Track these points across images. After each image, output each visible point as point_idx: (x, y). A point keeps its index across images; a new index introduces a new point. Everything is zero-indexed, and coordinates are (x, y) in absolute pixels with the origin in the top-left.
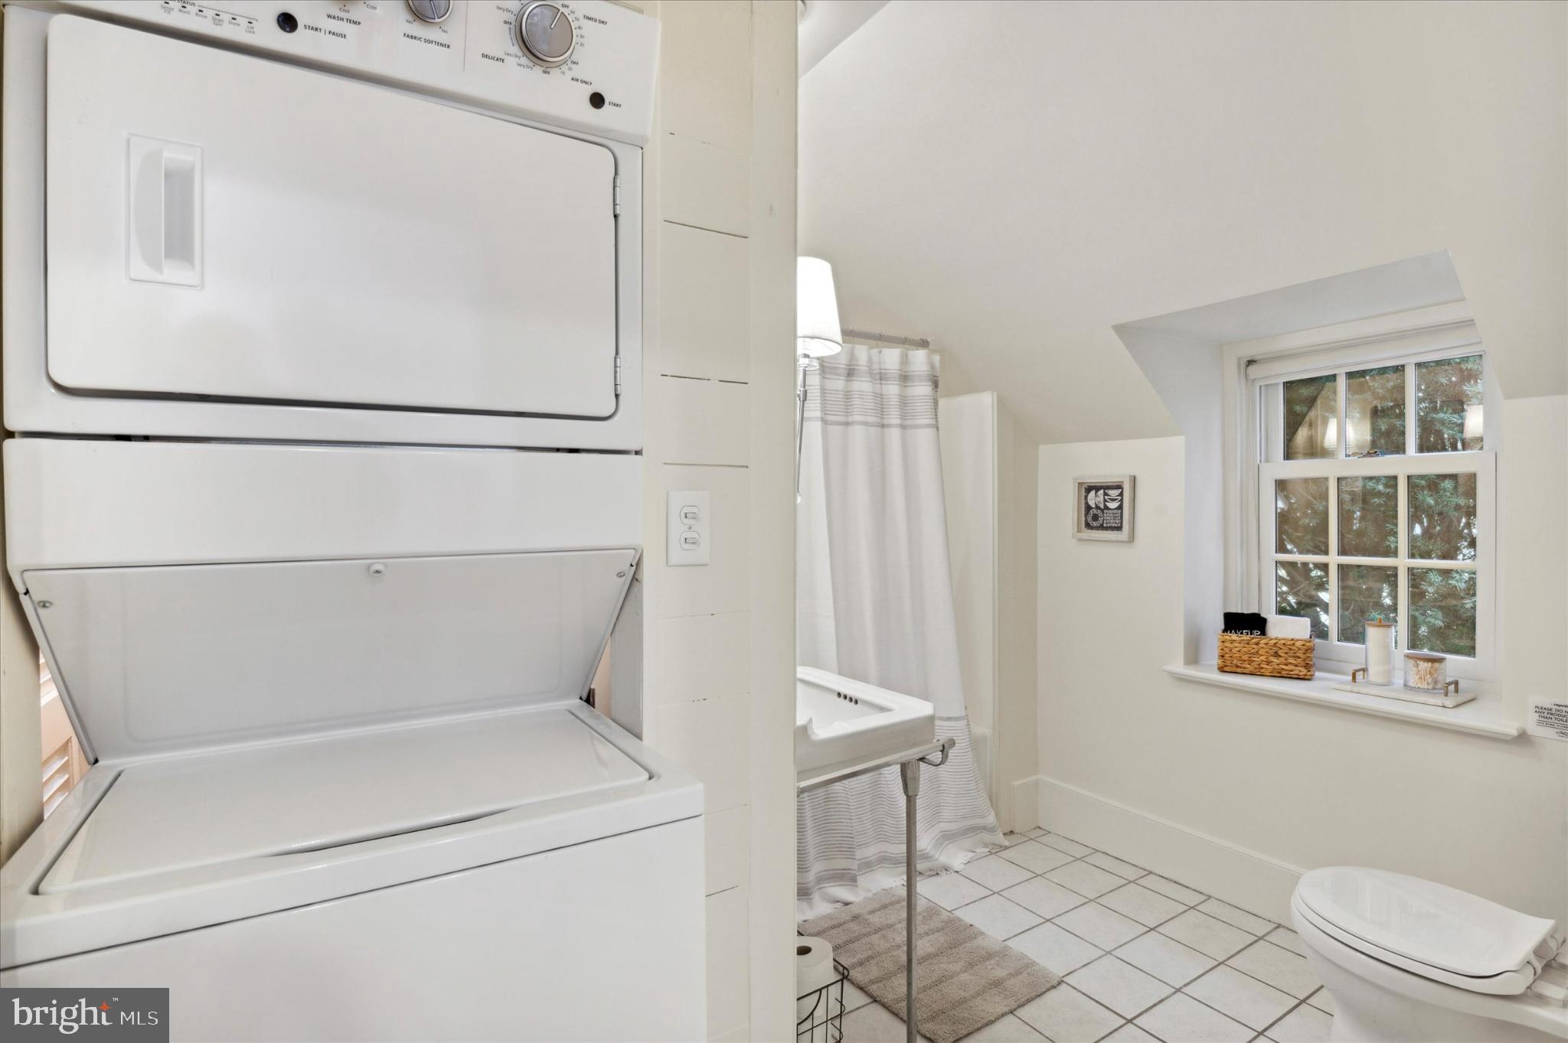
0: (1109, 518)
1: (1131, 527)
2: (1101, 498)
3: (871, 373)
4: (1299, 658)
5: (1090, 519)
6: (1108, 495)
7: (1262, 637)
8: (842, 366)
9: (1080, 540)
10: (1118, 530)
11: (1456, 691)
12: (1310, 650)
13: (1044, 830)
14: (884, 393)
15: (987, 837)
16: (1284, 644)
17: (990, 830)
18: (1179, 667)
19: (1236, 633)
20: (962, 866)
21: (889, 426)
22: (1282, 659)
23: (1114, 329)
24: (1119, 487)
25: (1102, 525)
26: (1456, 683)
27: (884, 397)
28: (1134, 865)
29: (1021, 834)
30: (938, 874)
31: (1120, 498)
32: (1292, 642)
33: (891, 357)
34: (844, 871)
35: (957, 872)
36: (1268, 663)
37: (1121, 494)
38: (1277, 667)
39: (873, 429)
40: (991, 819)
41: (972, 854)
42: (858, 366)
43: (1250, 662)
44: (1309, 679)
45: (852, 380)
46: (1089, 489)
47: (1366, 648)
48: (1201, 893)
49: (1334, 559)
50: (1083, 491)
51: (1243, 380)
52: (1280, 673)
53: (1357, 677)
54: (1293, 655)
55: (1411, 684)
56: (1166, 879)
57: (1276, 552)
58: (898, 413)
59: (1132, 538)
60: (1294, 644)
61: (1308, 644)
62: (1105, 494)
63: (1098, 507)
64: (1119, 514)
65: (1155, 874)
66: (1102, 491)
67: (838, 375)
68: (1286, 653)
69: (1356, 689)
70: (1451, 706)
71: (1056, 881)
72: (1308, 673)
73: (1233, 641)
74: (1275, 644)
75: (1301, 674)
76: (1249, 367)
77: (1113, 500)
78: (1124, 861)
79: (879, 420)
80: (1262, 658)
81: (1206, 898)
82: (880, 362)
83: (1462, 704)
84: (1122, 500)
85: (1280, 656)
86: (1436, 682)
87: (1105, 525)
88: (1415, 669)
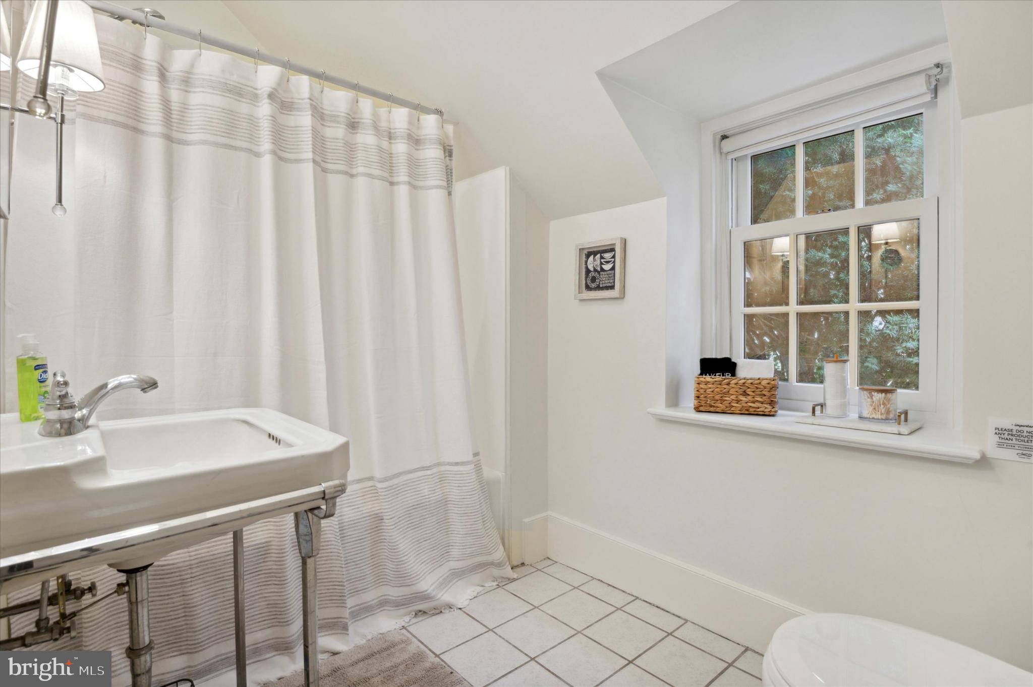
0: (604, 279)
1: (623, 286)
2: (598, 262)
3: (376, 128)
4: (765, 395)
5: (589, 282)
6: (604, 258)
7: (732, 377)
8: (343, 114)
9: (581, 300)
10: (611, 289)
11: (906, 420)
12: (774, 388)
13: (553, 561)
14: (393, 152)
15: (496, 572)
16: (752, 383)
17: (499, 565)
18: (661, 409)
19: (710, 375)
20: (467, 603)
21: (398, 183)
22: (749, 398)
23: (597, 75)
24: (613, 250)
25: (599, 285)
26: (906, 413)
27: (393, 156)
28: (624, 591)
29: (531, 565)
30: (441, 612)
31: (613, 259)
32: (758, 381)
33: (400, 117)
34: (336, 620)
35: (460, 609)
36: (738, 401)
37: (614, 257)
38: (745, 405)
39: (377, 183)
40: (499, 554)
41: (481, 588)
42: (362, 119)
43: (722, 401)
44: (773, 416)
45: (356, 133)
46: (588, 255)
47: (824, 386)
48: (679, 617)
49: (793, 308)
50: (584, 256)
51: (718, 155)
52: (747, 410)
53: (816, 412)
54: (760, 393)
55: (865, 414)
56: (650, 604)
57: (745, 307)
58: (407, 171)
59: (622, 296)
60: (760, 383)
61: (773, 382)
62: (602, 258)
63: (595, 270)
64: (613, 275)
65: (641, 599)
66: (599, 255)
67: (338, 122)
68: (753, 392)
69: (816, 421)
70: (907, 434)
71: (550, 612)
72: (773, 410)
73: (707, 383)
74: (744, 383)
75: (766, 410)
76: (723, 141)
77: (608, 262)
78: (615, 588)
79: (386, 175)
80: (733, 397)
81: (683, 622)
82: (389, 121)
83: (914, 432)
84: (614, 262)
85: (749, 395)
86: (888, 412)
87: (601, 286)
88: (869, 400)
